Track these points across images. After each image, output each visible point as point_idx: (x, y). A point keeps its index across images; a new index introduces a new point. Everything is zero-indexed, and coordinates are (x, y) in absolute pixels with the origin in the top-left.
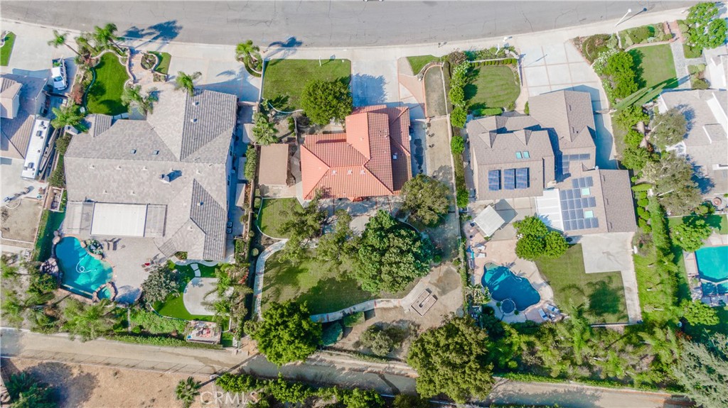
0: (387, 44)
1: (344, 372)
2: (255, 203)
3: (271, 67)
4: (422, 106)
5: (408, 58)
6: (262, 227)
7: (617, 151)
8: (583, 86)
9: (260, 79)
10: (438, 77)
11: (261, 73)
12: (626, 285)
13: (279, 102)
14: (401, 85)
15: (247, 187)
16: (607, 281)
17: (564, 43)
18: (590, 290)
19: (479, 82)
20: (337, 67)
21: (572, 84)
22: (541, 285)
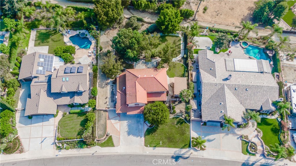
0: (125, 155)
1: (147, 17)
2: (187, 74)
3: (187, 143)
4: (109, 119)
5: (114, 146)
6: (183, 66)
7: (20, 92)
8: (26, 125)
9: (192, 136)
10: (99, 133)
11: (192, 140)
12: (34, 42)
13: (181, 122)
14: (119, 131)
15: (192, 80)
16: (41, 43)
17: (29, 150)
18: (48, 40)
19: (79, 128)
20: (152, 142)
21: (31, 127)
22: (68, 42)
